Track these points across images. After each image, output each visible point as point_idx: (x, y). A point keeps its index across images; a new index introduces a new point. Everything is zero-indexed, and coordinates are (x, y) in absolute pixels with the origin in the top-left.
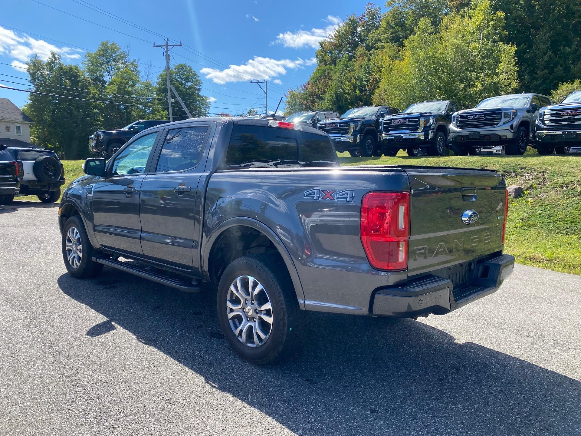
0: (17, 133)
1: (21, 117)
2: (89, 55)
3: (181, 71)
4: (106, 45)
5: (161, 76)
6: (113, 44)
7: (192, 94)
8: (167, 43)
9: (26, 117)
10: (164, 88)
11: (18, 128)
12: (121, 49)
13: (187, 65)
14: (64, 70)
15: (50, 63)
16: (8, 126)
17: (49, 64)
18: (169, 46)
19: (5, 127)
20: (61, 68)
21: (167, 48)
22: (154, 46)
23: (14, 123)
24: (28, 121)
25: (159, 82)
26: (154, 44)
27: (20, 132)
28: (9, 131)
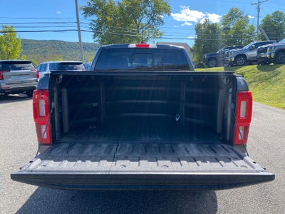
1: (190, 50)
2: (224, 16)
3: (275, 15)
4: (233, 10)
6: (236, 8)
12: (240, 10)
14: (210, 26)
15: (204, 24)
18: (260, 3)
24: (192, 52)
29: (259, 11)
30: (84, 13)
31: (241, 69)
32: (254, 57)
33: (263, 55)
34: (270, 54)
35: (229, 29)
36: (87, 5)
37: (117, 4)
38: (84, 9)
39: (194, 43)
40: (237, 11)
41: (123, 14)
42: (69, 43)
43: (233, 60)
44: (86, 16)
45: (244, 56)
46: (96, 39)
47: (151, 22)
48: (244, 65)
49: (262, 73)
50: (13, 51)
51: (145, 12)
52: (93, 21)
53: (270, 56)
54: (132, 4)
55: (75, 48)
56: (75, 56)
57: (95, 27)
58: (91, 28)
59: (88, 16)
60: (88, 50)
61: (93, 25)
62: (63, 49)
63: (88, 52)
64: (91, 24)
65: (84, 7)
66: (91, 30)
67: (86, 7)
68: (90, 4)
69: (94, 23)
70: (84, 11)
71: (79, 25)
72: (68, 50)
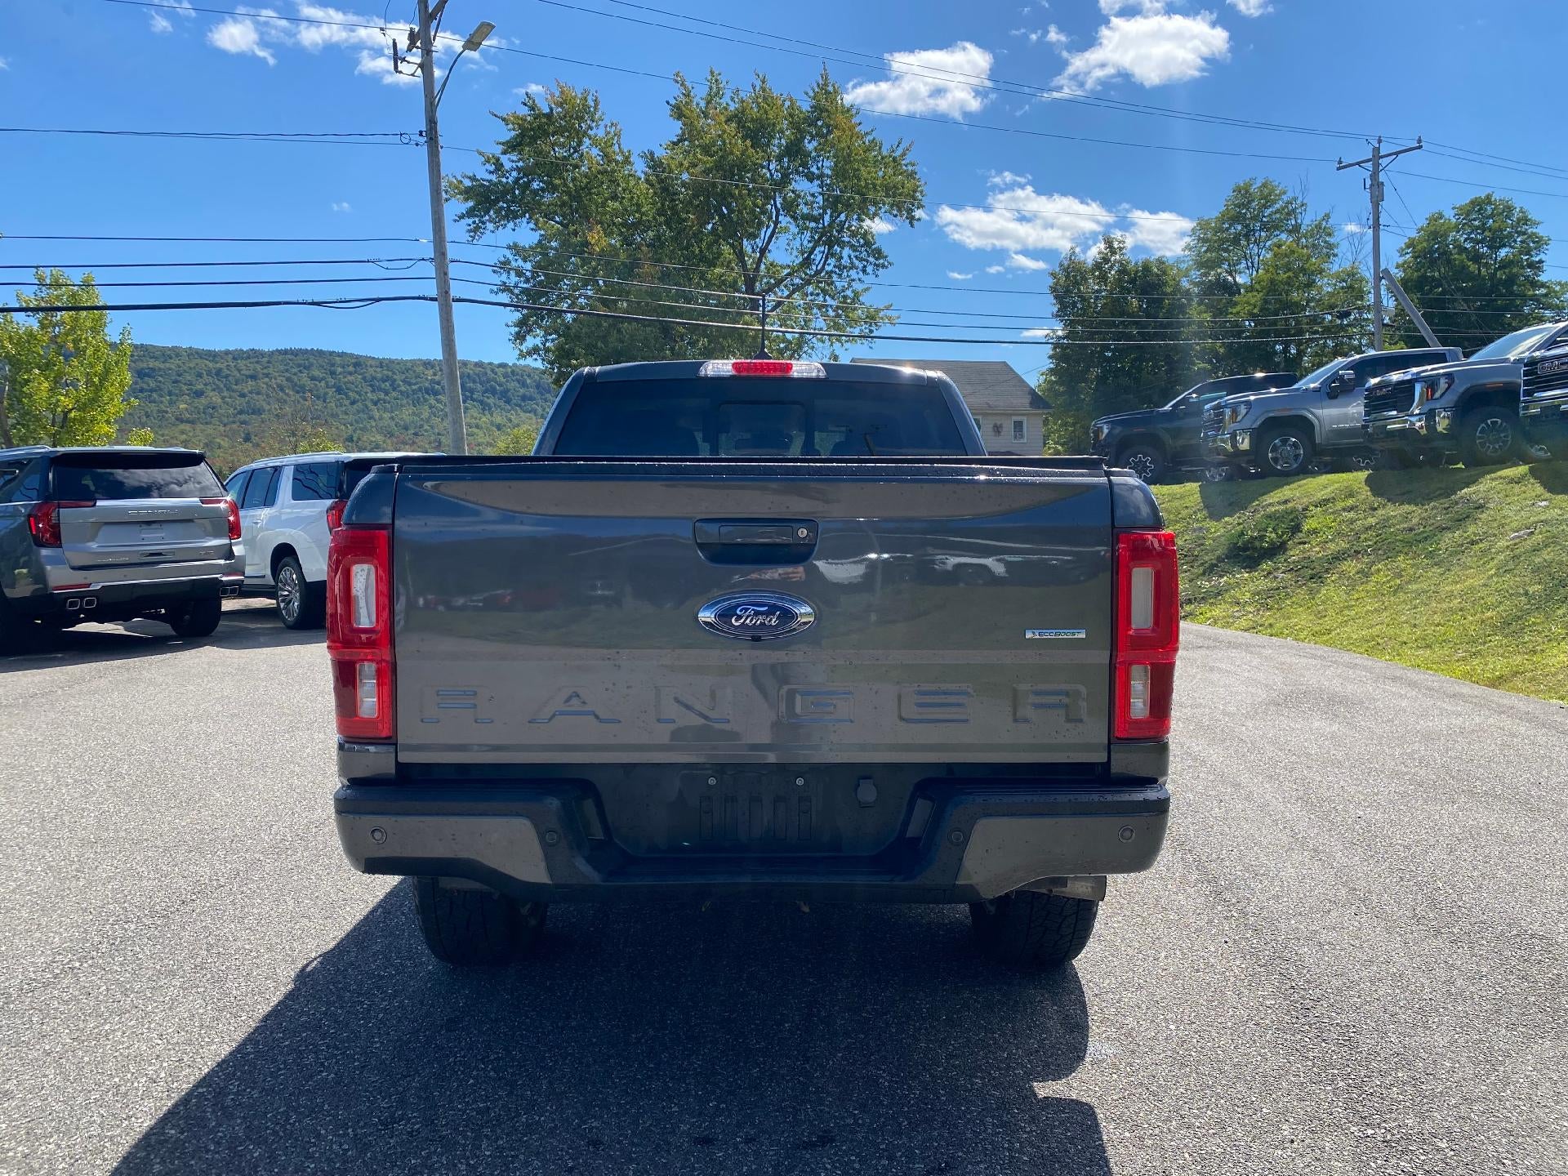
0: (1015, 437)
1: (1026, 400)
2: (1203, 225)
3: (1475, 220)
4: (1247, 192)
5: (1411, 244)
6: (1264, 185)
7: (1511, 280)
8: (1376, 150)
9: (1036, 400)
10: (1419, 277)
11: (1018, 426)
12: (1285, 193)
13: (1496, 197)
14: (1129, 274)
15: (1101, 263)
16: (999, 423)
17: (1097, 266)
18: (1382, 157)
19: (992, 426)
20: (1123, 271)
21: (1377, 165)
22: (1338, 169)
23: (1011, 415)
24: (1039, 408)
25: (1405, 262)
26: (1340, 162)
27: (1022, 436)
28: (999, 435)
29: (1377, 197)
30: (470, 213)
31: (1286, 492)
32: (1351, 433)
33: (1395, 421)
34: (1430, 415)
35: (1232, 289)
36: (484, 173)
37: (640, 167)
38: (468, 193)
39: (1049, 364)
40: (1267, 201)
41: (672, 218)
42: (381, 363)
43: (1245, 444)
44: (476, 230)
45: (1303, 426)
46: (531, 342)
47: (818, 256)
48: (1304, 471)
49: (1393, 511)
50: (82, 407)
51: (790, 207)
52: (515, 248)
53: (1431, 426)
54: (718, 166)
55: (413, 391)
56: (409, 432)
57: (527, 281)
58: (505, 288)
59: (490, 226)
60: (482, 402)
61: (513, 273)
62: (348, 397)
63: (484, 409)
64: (504, 265)
65: (470, 184)
66: (504, 298)
67: (478, 180)
68: (499, 166)
69: (520, 263)
70: (471, 204)
71: (446, 274)
72: (375, 404)
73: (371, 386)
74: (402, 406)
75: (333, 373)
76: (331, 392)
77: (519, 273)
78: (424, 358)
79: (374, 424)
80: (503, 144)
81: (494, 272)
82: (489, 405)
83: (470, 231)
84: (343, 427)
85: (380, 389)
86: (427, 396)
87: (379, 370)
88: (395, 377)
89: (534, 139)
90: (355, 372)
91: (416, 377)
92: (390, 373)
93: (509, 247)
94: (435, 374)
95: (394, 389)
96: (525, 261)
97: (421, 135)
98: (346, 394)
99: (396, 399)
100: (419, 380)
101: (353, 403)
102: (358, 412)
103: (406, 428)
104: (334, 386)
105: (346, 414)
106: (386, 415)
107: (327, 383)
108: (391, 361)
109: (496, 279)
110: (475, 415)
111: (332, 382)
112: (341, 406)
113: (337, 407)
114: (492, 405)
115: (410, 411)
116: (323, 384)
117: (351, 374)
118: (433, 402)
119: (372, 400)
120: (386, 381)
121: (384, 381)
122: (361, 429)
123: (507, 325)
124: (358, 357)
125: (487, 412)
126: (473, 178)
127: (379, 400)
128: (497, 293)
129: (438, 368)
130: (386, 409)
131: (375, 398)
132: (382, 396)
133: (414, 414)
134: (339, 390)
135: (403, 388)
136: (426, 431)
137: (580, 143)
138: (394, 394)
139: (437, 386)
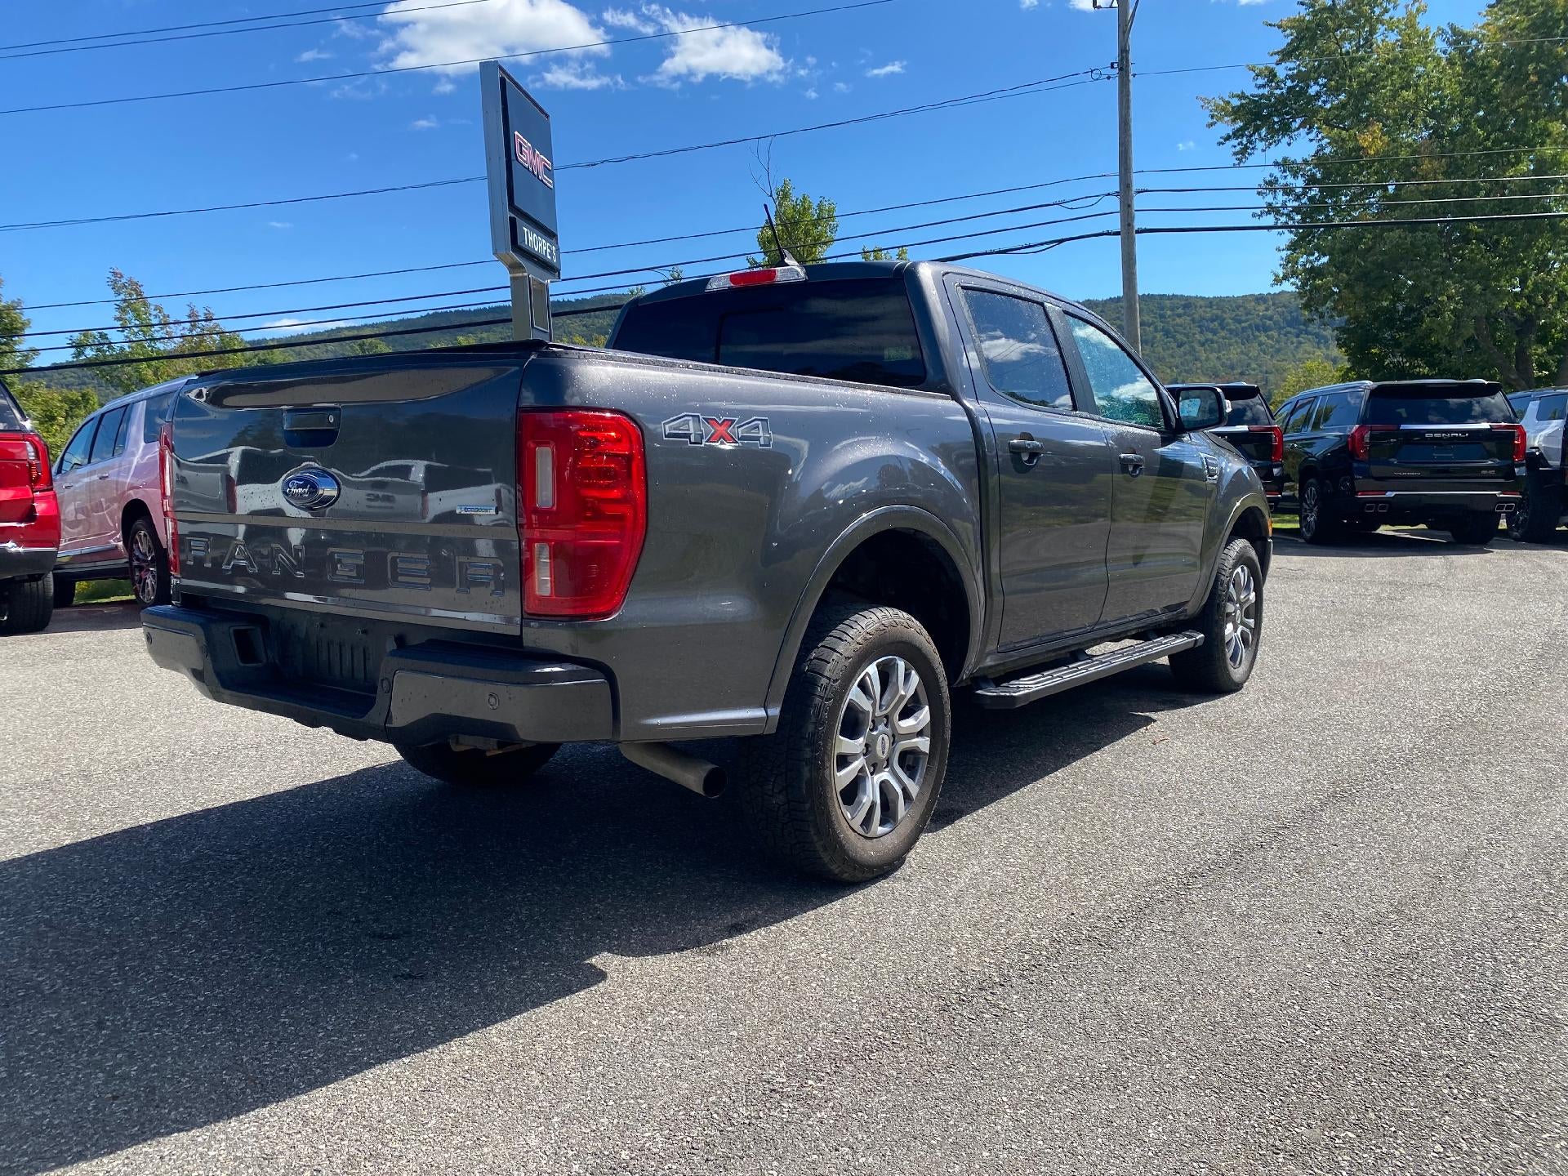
30: (1237, 134)
36: (1253, 89)
37: (1439, 46)
38: (1236, 113)
42: (1211, 303)
44: (1244, 152)
52: (1285, 165)
55: (1243, 328)
56: (1235, 372)
57: (1298, 198)
58: (1271, 209)
59: (1260, 145)
60: (1317, 335)
61: (1280, 193)
62: (1175, 340)
63: (1318, 343)
64: (1271, 185)
65: (1238, 103)
66: (1269, 220)
67: (1247, 97)
68: (1272, 75)
69: (1290, 180)
70: (1240, 124)
71: (1129, 206)
72: (1203, 345)
73: (1200, 327)
74: (1230, 345)
75: (1162, 316)
76: (1159, 335)
77: (1288, 191)
78: (1257, 293)
79: (1199, 365)
80: (1277, 53)
81: (1259, 193)
82: (1324, 337)
83: (1235, 154)
84: (1169, 371)
85: (1208, 329)
86: (1257, 333)
87: (1209, 309)
88: (1225, 316)
89: (1313, 40)
90: (1184, 314)
91: (1247, 314)
92: (1219, 312)
93: (1276, 164)
94: (1267, 309)
95: (1223, 329)
96: (1295, 176)
97: (1112, 67)
98: (1173, 337)
99: (1224, 338)
100: (1250, 317)
101: (1180, 346)
102: (1185, 354)
103: (1233, 368)
104: (1162, 330)
105: (1173, 357)
106: (1213, 356)
107: (1156, 328)
108: (1221, 299)
109: (1262, 202)
110: (1310, 349)
111: (1160, 325)
112: (1168, 349)
113: (1164, 350)
114: (1329, 337)
115: (1239, 350)
116: (1151, 329)
117: (1179, 316)
118: (1263, 338)
119: (1199, 341)
120: (1214, 320)
121: (1213, 320)
122: (1186, 371)
123: (1279, 250)
124: (1188, 298)
125: (1322, 346)
126: (1242, 96)
127: (1207, 340)
128: (1260, 216)
129: (1271, 303)
130: (1212, 351)
131: (1203, 339)
132: (1210, 336)
133: (1242, 352)
134: (1167, 333)
135: (1233, 327)
136: (1254, 370)
137: (1372, 32)
138: (1223, 333)
139: (1268, 322)
